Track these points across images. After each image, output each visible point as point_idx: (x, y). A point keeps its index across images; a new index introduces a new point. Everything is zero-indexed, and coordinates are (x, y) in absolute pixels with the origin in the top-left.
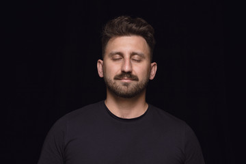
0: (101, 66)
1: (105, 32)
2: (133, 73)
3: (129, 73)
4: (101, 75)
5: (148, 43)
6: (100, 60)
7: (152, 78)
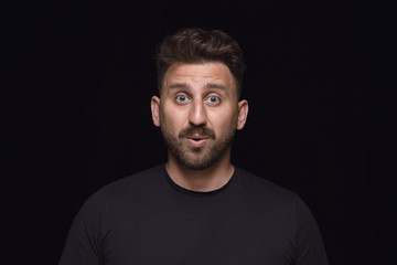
0: (157, 106)
1: (161, 55)
2: (209, 125)
3: (202, 126)
4: (156, 122)
5: (232, 71)
6: (155, 97)
7: (241, 126)
